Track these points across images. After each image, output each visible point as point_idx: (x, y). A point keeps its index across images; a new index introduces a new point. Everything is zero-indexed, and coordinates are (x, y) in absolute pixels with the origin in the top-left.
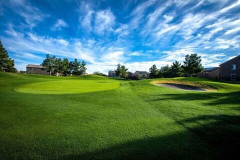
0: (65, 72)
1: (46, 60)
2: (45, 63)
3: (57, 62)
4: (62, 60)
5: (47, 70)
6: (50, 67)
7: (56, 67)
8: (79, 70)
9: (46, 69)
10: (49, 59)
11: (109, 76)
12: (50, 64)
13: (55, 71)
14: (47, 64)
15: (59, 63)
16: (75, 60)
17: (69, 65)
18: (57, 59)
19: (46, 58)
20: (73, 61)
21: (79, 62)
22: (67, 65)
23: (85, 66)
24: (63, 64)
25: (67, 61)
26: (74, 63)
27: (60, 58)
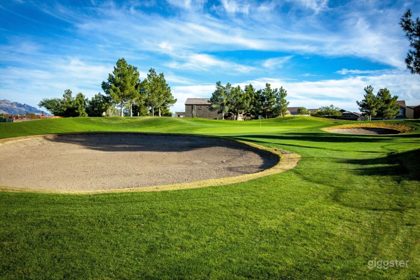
1: (216, 92)
2: (215, 97)
3: (233, 95)
5: (217, 110)
6: (222, 105)
8: (273, 106)
9: (216, 108)
10: (221, 91)
12: (222, 100)
13: (230, 111)
14: (217, 100)
15: (236, 95)
16: (266, 86)
17: (255, 97)
18: (233, 88)
19: (217, 89)
20: (262, 89)
21: (275, 90)
22: (250, 99)
23: (285, 98)
24: (244, 97)
25: (252, 89)
26: (264, 93)
27: (239, 86)
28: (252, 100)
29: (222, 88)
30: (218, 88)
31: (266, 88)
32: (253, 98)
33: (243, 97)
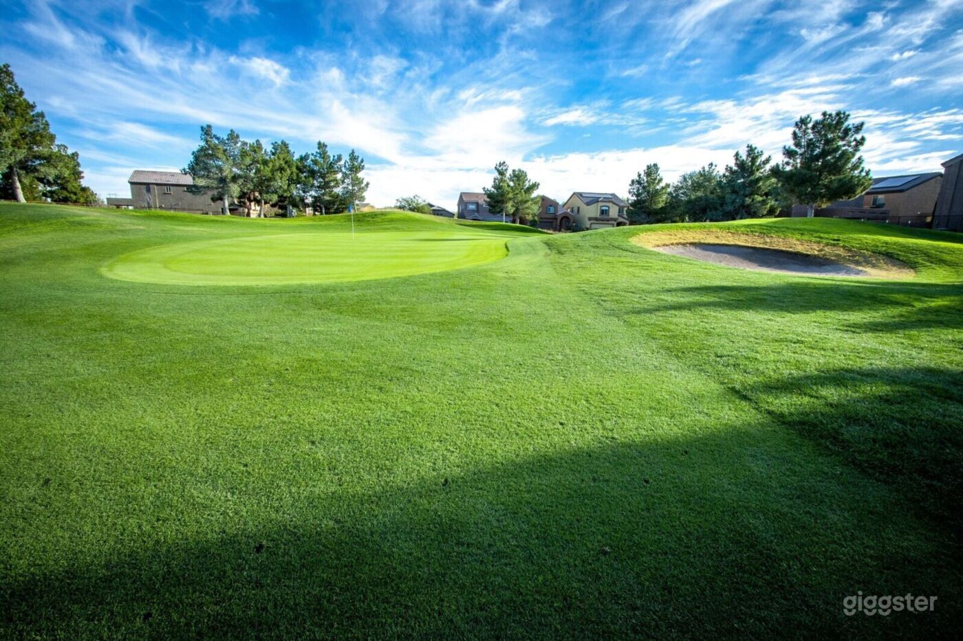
0: (282, 198)
1: (202, 149)
2: (200, 162)
3: (248, 161)
4: (267, 147)
5: (210, 193)
6: (223, 180)
7: (246, 178)
8: (338, 190)
9: (207, 188)
10: (215, 148)
11: (461, 215)
12: (220, 168)
13: (243, 195)
14: (206, 168)
15: (254, 162)
16: (319, 148)
17: (298, 168)
18: (245, 144)
19: (203, 144)
20: (310, 153)
21: (336, 158)
22: (289, 172)
23: (360, 175)
24: (273, 166)
25: (288, 152)
26: (315, 162)
27: (258, 141)
28: (292, 173)
29: (217, 142)
30: (207, 141)
31: (318, 151)
32: (294, 169)
33: (271, 165)
